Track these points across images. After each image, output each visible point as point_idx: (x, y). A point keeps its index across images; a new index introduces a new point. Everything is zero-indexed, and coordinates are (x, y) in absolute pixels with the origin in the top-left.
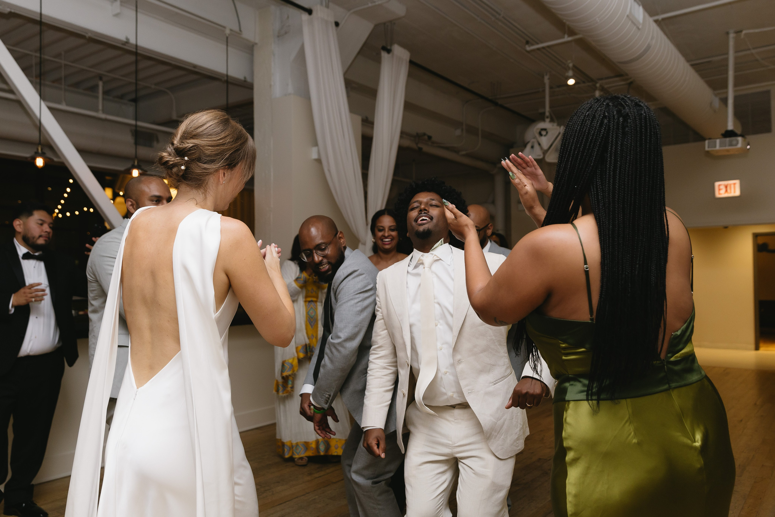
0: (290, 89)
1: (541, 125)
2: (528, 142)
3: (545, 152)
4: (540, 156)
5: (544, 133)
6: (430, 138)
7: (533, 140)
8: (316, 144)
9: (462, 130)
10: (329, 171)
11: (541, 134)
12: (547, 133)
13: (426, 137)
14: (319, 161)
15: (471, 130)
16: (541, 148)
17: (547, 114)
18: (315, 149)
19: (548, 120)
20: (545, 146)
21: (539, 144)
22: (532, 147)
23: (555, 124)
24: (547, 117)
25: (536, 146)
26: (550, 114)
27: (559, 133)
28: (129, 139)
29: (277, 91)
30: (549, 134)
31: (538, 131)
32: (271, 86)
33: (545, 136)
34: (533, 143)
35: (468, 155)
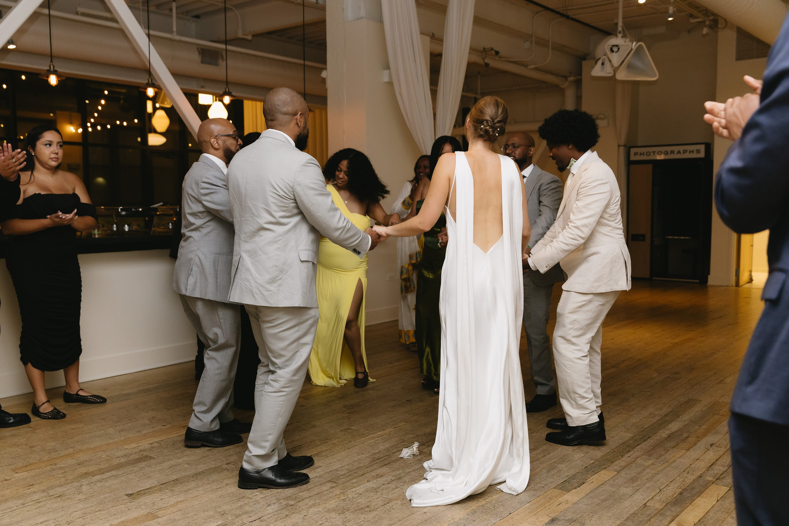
0: (363, 13)
1: (613, 41)
2: (599, 59)
3: (615, 70)
4: (610, 73)
5: (615, 49)
6: (497, 53)
7: (604, 57)
8: (388, 67)
9: (532, 42)
10: (401, 94)
11: (612, 51)
12: (619, 49)
13: (493, 52)
14: (390, 84)
15: (542, 43)
16: (612, 66)
17: (620, 29)
18: (386, 72)
19: (620, 35)
20: (616, 63)
21: (610, 61)
22: (603, 64)
23: (628, 40)
24: (620, 33)
25: (607, 63)
26: (623, 29)
27: (632, 49)
28: (196, 57)
29: (350, 14)
30: (621, 49)
31: (609, 48)
32: (343, 9)
33: (616, 52)
34: (604, 59)
35: (537, 69)
